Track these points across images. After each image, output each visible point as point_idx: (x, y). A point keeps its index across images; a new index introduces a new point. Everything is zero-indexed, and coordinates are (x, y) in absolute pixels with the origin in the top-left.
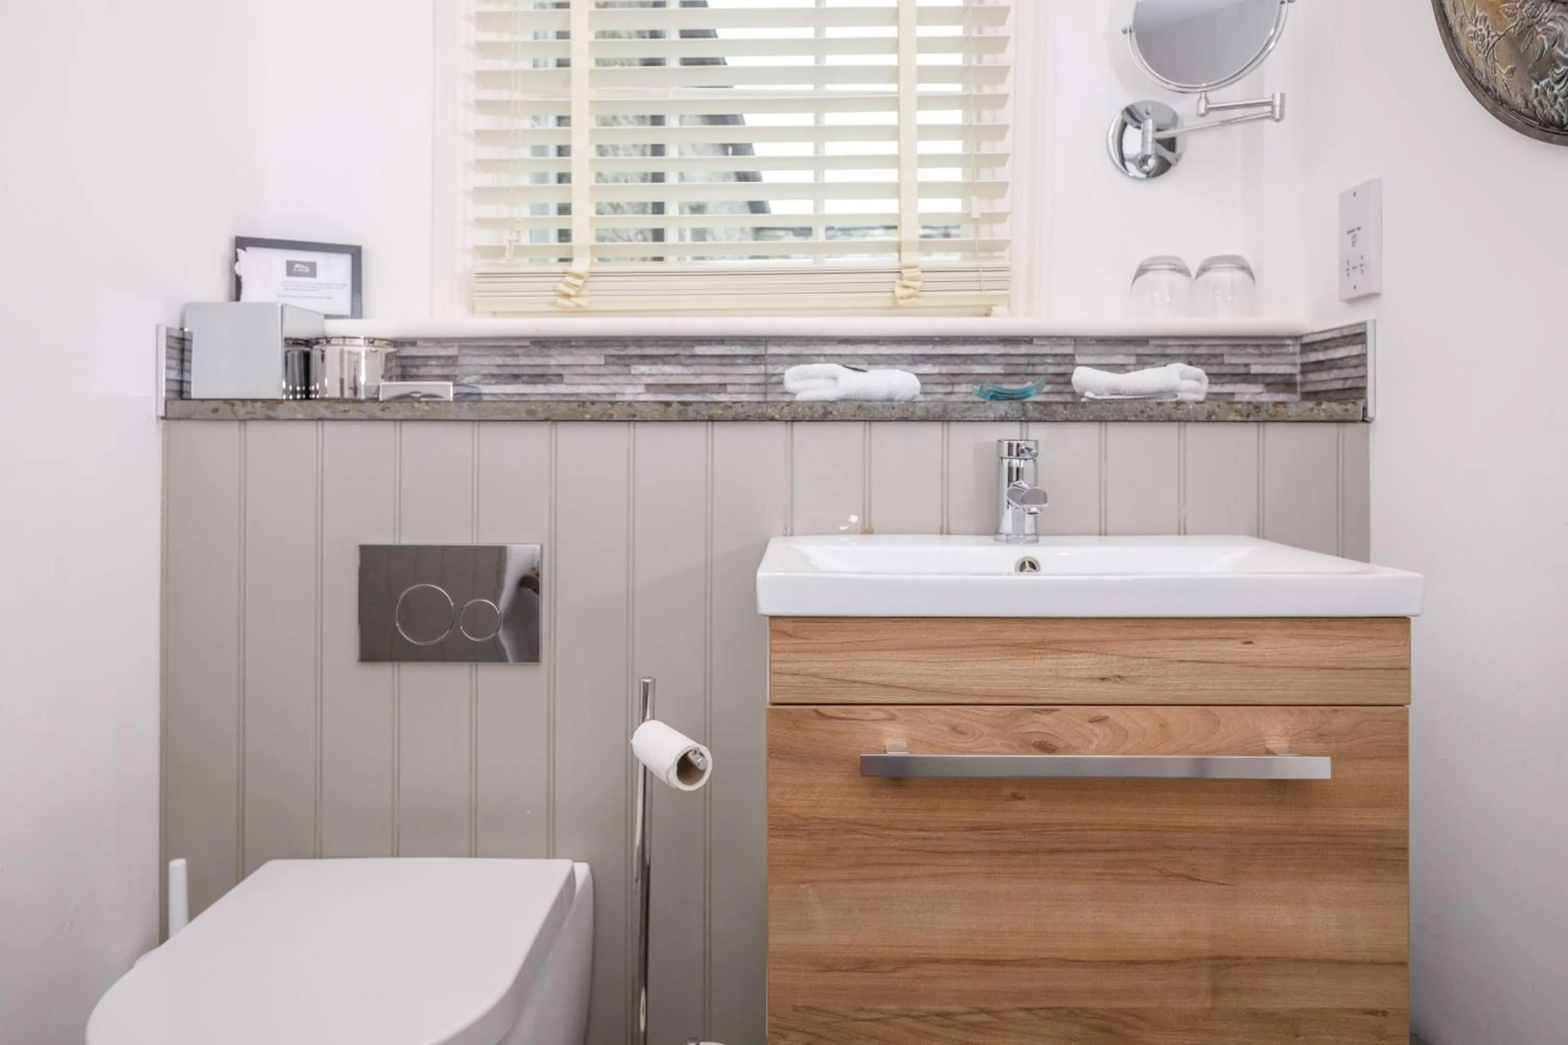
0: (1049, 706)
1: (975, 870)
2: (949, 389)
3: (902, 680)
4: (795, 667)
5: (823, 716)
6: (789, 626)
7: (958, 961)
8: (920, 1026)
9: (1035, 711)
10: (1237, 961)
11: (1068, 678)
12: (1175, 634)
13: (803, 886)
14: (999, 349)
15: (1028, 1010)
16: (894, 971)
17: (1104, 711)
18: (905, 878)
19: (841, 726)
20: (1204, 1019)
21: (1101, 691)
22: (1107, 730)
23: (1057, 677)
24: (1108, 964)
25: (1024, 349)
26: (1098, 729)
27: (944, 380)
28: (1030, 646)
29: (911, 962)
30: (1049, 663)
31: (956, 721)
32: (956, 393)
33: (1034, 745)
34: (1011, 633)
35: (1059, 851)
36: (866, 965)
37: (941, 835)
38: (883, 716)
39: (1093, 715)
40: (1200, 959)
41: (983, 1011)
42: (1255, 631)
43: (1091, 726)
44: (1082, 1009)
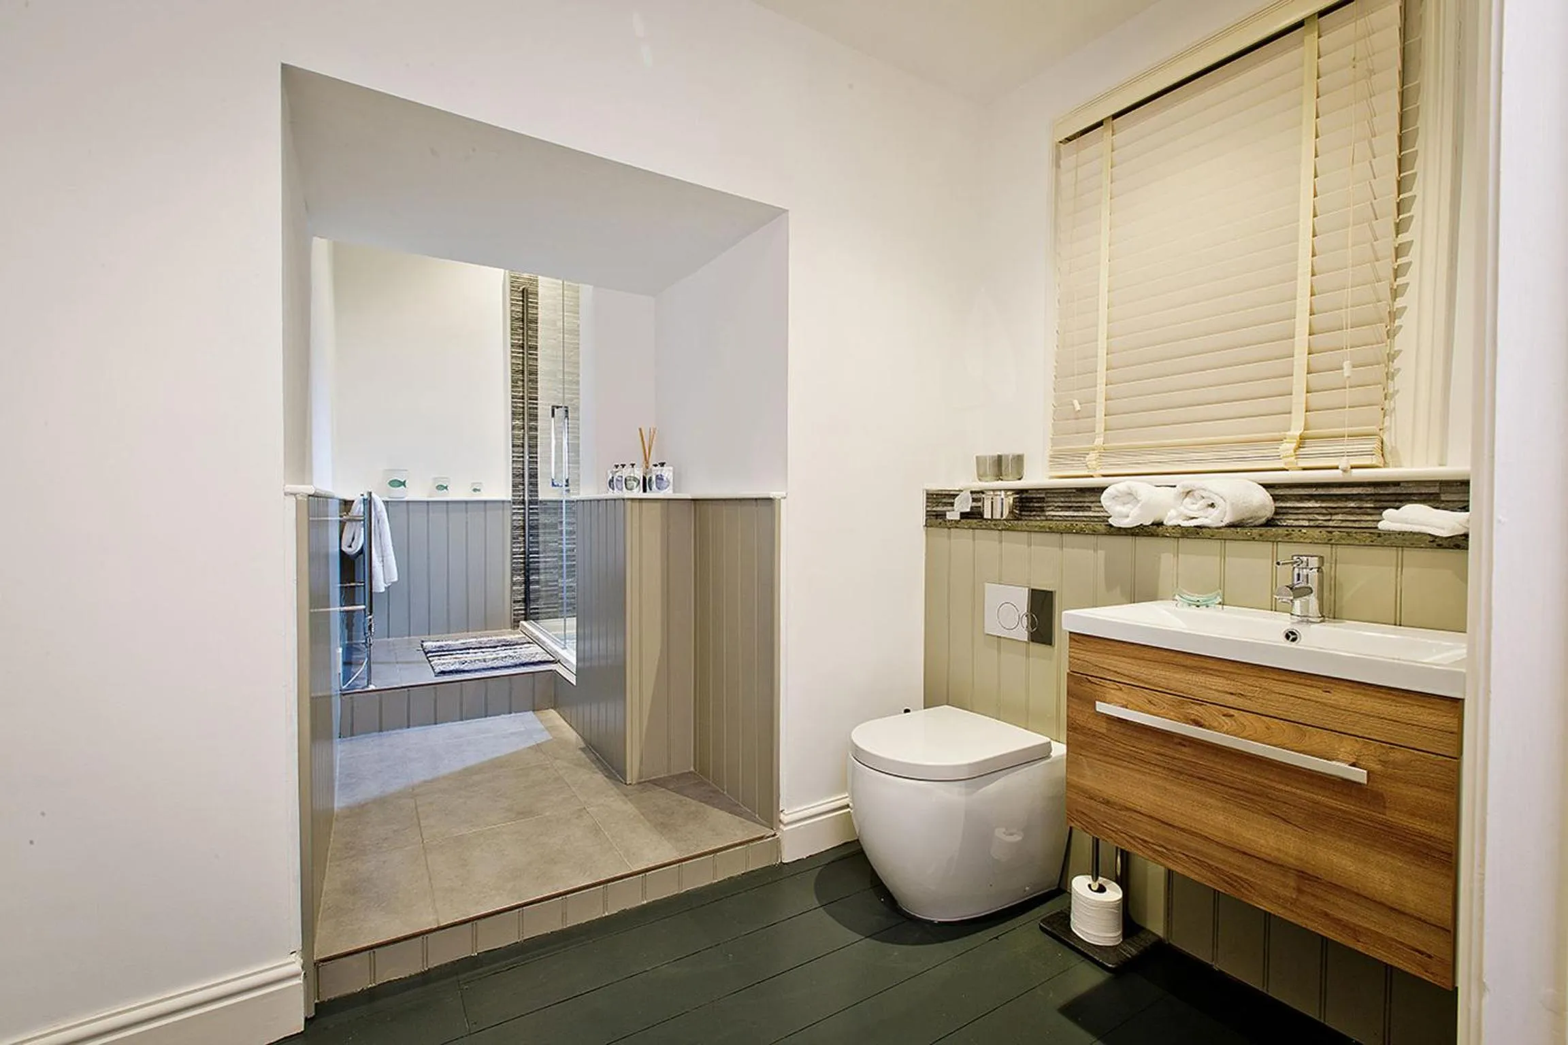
0: (1201, 703)
1: (1160, 775)
2: (1328, 517)
3: (1126, 672)
4: (1081, 656)
5: (1090, 681)
6: (1077, 638)
7: (1151, 817)
8: (1132, 841)
9: (1192, 703)
10: (1314, 879)
11: (1210, 689)
12: (1276, 677)
13: (1081, 757)
14: (1370, 490)
15: (1187, 856)
16: (1120, 810)
17: (1232, 712)
18: (1125, 767)
19: (1098, 688)
20: (1291, 904)
21: (1231, 700)
22: (1233, 722)
23: (1205, 687)
24: (1234, 850)
25: (1391, 490)
26: (1227, 720)
27: (1324, 511)
28: (1191, 668)
29: (1128, 809)
30: (1200, 679)
31: (1151, 698)
32: (1333, 520)
33: (1191, 720)
34: (1180, 659)
35: (1205, 779)
36: (1107, 802)
37: (1143, 752)
38: (1116, 687)
39: (1225, 712)
40: (1290, 868)
41: (1162, 846)
42: (1332, 686)
43: (1223, 718)
44: (1217, 868)
